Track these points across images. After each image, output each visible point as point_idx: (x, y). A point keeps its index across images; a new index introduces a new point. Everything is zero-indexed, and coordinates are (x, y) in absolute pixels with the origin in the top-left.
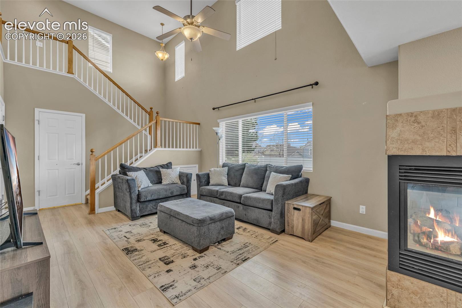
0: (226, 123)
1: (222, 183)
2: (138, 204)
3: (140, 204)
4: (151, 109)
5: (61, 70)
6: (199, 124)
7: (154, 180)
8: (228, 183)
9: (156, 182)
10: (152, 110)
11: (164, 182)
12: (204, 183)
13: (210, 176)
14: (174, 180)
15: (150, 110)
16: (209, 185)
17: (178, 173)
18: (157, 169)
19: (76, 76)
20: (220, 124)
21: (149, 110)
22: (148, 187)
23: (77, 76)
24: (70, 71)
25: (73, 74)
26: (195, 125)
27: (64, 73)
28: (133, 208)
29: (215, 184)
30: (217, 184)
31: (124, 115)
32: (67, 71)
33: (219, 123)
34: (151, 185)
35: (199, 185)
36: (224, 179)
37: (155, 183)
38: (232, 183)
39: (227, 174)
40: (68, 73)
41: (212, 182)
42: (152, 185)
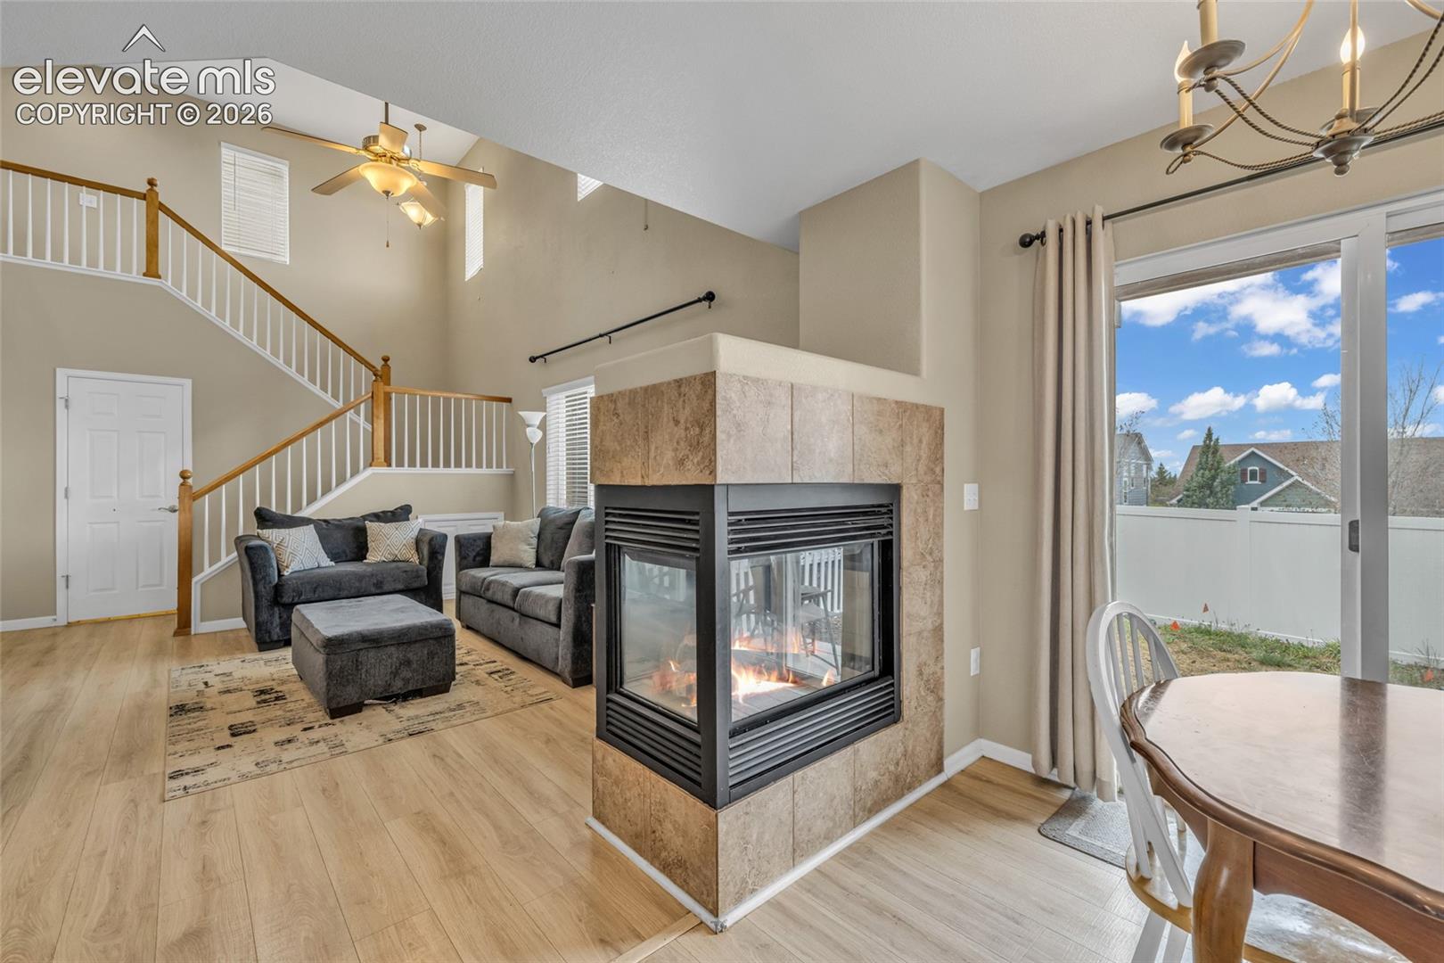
0: (567, 397)
1: (518, 561)
2: (276, 609)
3: (282, 609)
4: (386, 360)
5: (127, 268)
6: (509, 400)
7: (344, 552)
8: (534, 561)
9: (350, 556)
10: (389, 363)
11: (372, 558)
12: (474, 560)
13: (493, 541)
14: (396, 552)
15: (383, 363)
16: (488, 566)
17: (415, 533)
18: (360, 524)
19: (167, 283)
20: (548, 400)
21: (379, 364)
22: (318, 567)
23: (169, 284)
24: (152, 271)
25: (159, 277)
26: (494, 403)
27: (136, 276)
28: (260, 619)
29: (500, 564)
30: (506, 564)
31: (304, 380)
32: (145, 271)
33: (546, 398)
34: (326, 562)
35: (462, 565)
36: (526, 551)
37: (349, 558)
38: (546, 561)
39: (539, 536)
40: (145, 275)
41: (494, 558)
42: (333, 563)
